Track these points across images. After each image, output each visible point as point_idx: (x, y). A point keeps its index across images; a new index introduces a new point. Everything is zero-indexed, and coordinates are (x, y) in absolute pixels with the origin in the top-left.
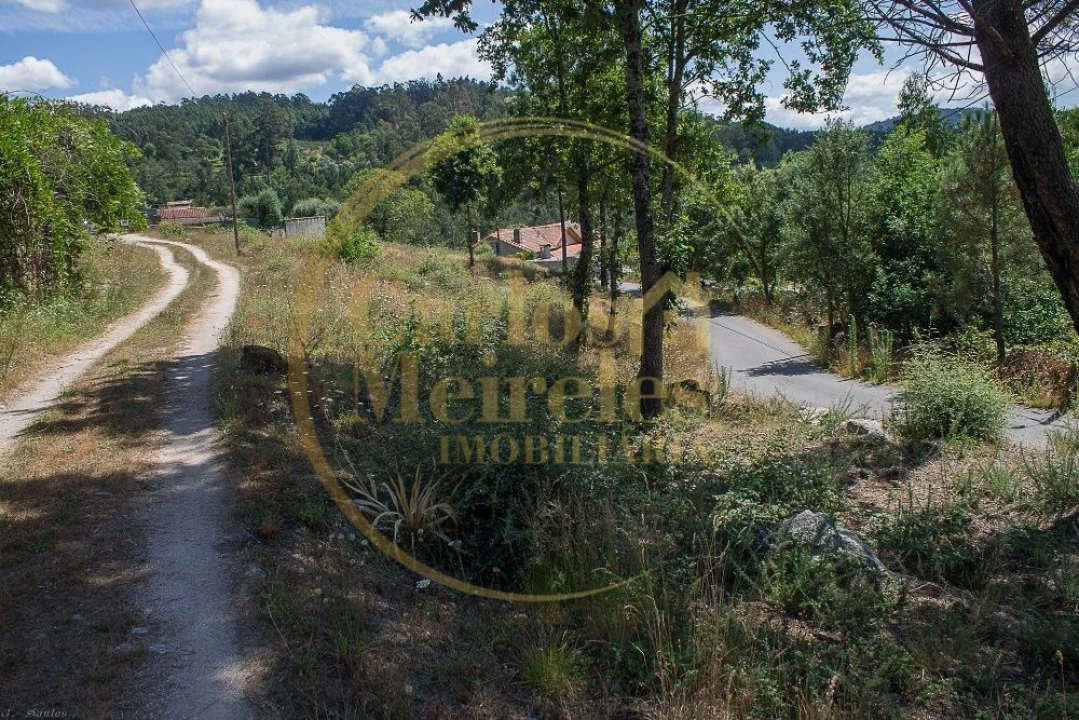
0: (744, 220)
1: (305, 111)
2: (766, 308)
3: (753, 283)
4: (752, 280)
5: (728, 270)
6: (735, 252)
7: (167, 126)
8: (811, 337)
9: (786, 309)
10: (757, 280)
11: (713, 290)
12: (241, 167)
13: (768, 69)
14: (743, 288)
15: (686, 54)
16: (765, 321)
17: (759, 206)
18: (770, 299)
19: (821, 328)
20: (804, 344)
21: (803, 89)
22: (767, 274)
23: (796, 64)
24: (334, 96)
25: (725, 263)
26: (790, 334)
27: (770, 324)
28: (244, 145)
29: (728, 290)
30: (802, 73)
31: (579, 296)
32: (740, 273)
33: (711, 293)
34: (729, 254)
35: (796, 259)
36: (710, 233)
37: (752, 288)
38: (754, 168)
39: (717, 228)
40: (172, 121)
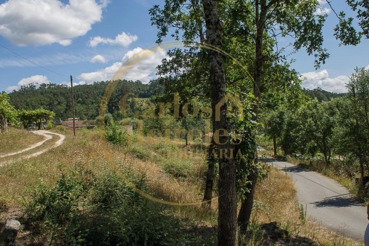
0: (314, 126)
1: (140, 87)
2: (326, 168)
3: (319, 156)
4: (319, 154)
5: (307, 149)
6: (310, 141)
7: (87, 92)
8: (351, 183)
9: (337, 168)
10: (321, 154)
11: (300, 159)
12: (114, 108)
13: (324, 20)
14: (315, 158)
15: (267, 4)
16: (325, 174)
17: (321, 119)
18: (328, 163)
19: (357, 179)
20: (347, 187)
21: (348, 30)
22: (326, 151)
23: (342, 14)
24: (151, 81)
25: (305, 146)
26: (339, 181)
27: (328, 176)
28: (115, 99)
29: (306, 158)
30: (347, 20)
31: (211, 162)
32: (313, 151)
33: (299, 160)
34: (307, 142)
35: (342, 142)
36: (298, 131)
37: (319, 158)
38: (317, 101)
39: (301, 129)
40: (89, 90)
